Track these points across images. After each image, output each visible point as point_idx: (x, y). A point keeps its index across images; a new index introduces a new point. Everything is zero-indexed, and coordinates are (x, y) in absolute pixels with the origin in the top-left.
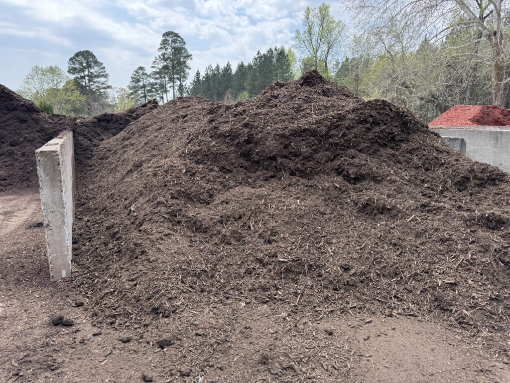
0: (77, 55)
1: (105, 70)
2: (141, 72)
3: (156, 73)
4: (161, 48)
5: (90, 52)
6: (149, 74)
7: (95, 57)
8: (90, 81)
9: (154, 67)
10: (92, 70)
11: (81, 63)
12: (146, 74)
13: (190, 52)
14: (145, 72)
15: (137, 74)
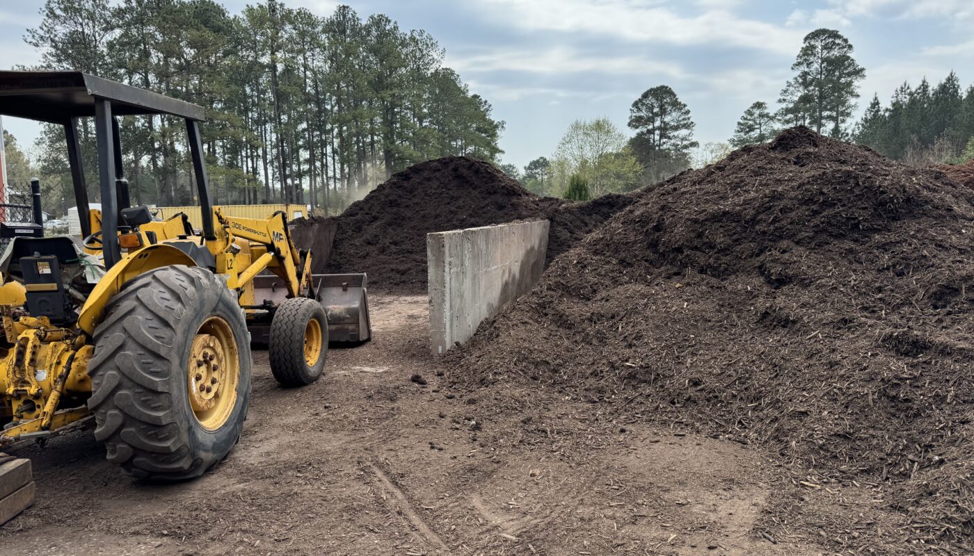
0: (645, 96)
1: (689, 115)
2: (757, 112)
3: (788, 111)
4: (799, 64)
5: (667, 87)
6: (771, 114)
7: (675, 96)
8: (662, 136)
9: (784, 100)
10: (667, 119)
11: (651, 108)
12: (767, 115)
13: (860, 64)
14: (766, 111)
15: (749, 117)
